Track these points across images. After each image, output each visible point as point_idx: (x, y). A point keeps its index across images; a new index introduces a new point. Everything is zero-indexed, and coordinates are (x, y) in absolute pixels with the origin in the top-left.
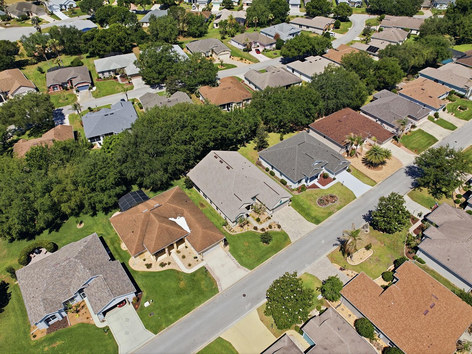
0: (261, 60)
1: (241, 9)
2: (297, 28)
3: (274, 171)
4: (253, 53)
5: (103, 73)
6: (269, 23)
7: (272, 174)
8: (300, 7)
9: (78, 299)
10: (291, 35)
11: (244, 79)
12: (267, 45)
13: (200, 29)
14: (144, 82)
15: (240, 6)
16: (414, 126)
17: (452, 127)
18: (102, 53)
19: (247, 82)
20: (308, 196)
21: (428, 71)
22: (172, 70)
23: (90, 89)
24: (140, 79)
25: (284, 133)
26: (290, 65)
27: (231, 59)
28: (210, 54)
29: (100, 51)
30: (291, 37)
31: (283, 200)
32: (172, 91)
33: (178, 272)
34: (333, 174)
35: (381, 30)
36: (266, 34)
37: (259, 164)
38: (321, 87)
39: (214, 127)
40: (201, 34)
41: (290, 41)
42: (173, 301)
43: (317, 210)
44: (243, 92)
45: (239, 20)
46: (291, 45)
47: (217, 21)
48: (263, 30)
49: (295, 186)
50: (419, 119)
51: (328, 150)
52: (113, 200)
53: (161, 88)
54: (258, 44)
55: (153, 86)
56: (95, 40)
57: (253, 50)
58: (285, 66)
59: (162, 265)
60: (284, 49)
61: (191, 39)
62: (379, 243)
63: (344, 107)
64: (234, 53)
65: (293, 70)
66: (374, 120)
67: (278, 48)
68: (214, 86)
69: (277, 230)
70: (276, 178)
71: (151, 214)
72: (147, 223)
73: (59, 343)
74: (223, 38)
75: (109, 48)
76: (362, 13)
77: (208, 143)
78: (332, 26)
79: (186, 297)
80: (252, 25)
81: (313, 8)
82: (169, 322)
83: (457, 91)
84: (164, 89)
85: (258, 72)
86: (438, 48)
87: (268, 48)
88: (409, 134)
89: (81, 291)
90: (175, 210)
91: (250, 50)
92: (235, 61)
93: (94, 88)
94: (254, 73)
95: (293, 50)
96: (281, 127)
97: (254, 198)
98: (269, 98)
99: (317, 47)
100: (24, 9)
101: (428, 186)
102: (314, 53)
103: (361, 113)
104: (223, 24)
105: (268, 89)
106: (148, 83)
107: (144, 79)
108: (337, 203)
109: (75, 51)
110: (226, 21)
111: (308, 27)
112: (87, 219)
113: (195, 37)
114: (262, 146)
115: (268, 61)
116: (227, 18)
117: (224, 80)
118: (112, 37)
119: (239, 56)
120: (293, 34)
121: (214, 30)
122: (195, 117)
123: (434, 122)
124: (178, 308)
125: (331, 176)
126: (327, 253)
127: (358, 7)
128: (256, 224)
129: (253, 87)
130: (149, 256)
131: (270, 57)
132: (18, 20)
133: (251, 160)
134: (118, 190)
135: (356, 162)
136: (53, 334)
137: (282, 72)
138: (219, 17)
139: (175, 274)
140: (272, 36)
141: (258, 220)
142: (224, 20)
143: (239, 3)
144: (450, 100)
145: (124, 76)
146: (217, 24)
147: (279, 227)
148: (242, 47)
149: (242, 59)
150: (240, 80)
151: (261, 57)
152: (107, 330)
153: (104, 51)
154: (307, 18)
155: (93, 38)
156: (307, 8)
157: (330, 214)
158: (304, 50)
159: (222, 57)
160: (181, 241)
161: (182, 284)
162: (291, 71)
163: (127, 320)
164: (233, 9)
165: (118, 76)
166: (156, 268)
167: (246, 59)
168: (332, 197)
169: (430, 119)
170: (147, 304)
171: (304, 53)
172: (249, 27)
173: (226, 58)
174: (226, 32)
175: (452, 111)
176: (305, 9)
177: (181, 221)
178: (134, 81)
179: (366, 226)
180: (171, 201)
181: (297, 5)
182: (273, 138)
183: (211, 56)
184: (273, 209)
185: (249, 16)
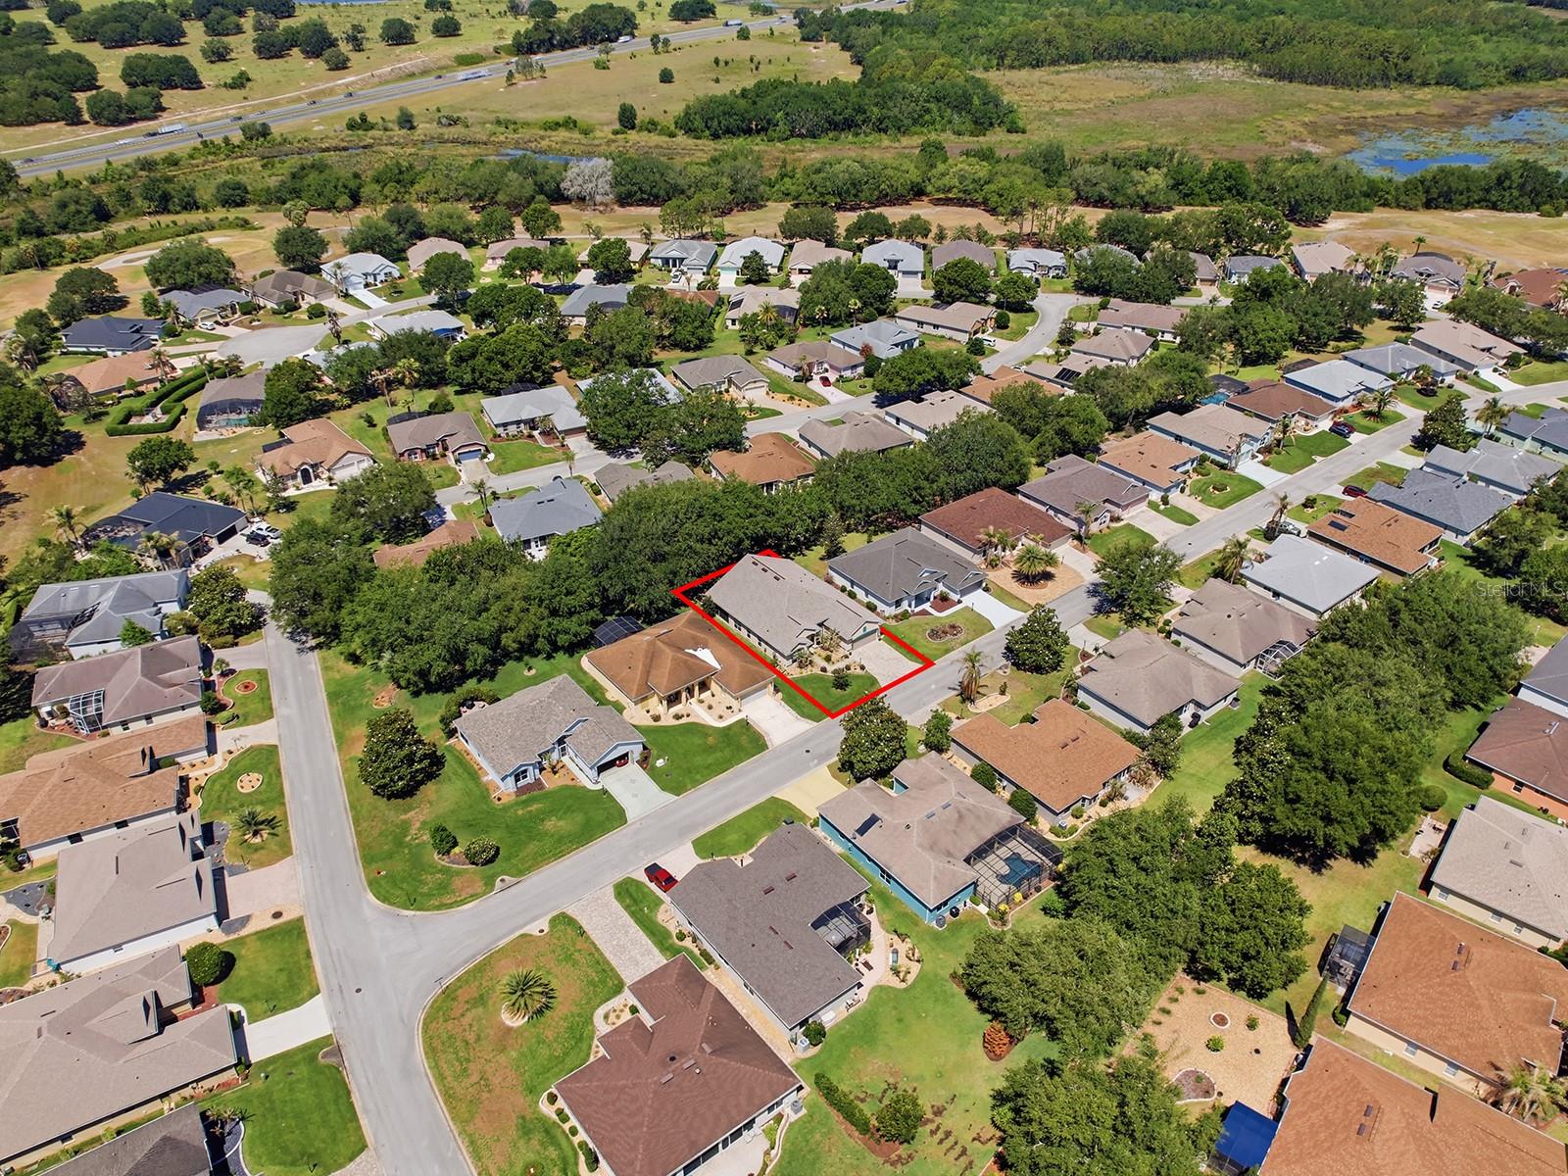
0: (832, 400)
1: (786, 284)
2: (911, 330)
3: (856, 590)
4: (815, 385)
5: (505, 425)
6: (850, 318)
7: (852, 595)
8: (923, 277)
9: (555, 756)
10: (896, 345)
11: (798, 439)
12: (845, 369)
13: (700, 332)
14: (592, 445)
15: (783, 274)
16: (1116, 519)
17: (1190, 520)
18: (494, 384)
19: (803, 444)
20: (911, 626)
21: (1166, 419)
22: (654, 420)
23: (484, 457)
24: (582, 438)
25: (876, 533)
26: (891, 409)
27: (769, 398)
28: (724, 387)
29: (489, 380)
30: (898, 351)
31: (870, 628)
32: (658, 462)
33: (703, 726)
34: (955, 592)
35: (1096, 333)
36: (844, 344)
37: (830, 581)
38: (943, 451)
39: (751, 516)
40: (702, 344)
41: (891, 361)
42: (699, 760)
43: (926, 646)
44: (797, 462)
45: (783, 310)
46: (895, 368)
47: (736, 314)
48: (836, 334)
49: (891, 611)
50: (1127, 506)
51: (948, 555)
52: (586, 629)
53: (630, 455)
54: (826, 366)
55: (612, 452)
56: (480, 360)
57: (816, 378)
58: (881, 412)
59: (678, 717)
60: (879, 377)
61: (678, 353)
62: (1023, 687)
63: (988, 486)
64: (776, 386)
65: (898, 420)
66: (1043, 509)
67: (869, 374)
68: (739, 451)
69: (859, 671)
70: (860, 602)
71: (658, 643)
72: (652, 657)
73: (534, 807)
74: (750, 353)
75: (510, 375)
76: (1065, 291)
77: (741, 541)
78: (991, 324)
79: (718, 754)
80: (811, 322)
81: (950, 284)
82: (696, 783)
83: (1213, 456)
84: (638, 458)
85: (826, 423)
86: (1185, 375)
87: (848, 374)
88: (1107, 531)
89: (561, 741)
90: (694, 638)
91: (809, 379)
92: (778, 402)
93: (491, 456)
94: (819, 425)
95: (898, 380)
96: (871, 524)
97: (821, 625)
98: (848, 470)
99: (947, 373)
100: (289, 288)
101: (1122, 611)
102: (941, 384)
103: (1020, 497)
104: (748, 322)
105: (844, 455)
106: (602, 445)
107: (591, 439)
108: (962, 637)
109: (432, 379)
110: (755, 315)
111: (936, 327)
112: (539, 664)
113: (687, 349)
114: (834, 552)
115: (846, 402)
116: (757, 310)
117: (758, 439)
118: (518, 352)
119: (785, 391)
120: (901, 344)
121: (727, 332)
122: (716, 500)
123: (1159, 511)
124: (708, 767)
125: (955, 597)
126: (941, 700)
127: (1057, 277)
128: (824, 664)
129: (818, 455)
130: (656, 706)
131: (852, 393)
132: (275, 312)
133: (817, 573)
134: (594, 614)
135: (1003, 577)
136: (524, 797)
137: (874, 424)
138: (738, 304)
139: (697, 729)
140: (857, 349)
141: (828, 659)
142: (750, 313)
143: (780, 269)
144: (1199, 473)
145: (549, 433)
146: (734, 322)
147: (863, 668)
148: (793, 374)
149: (792, 398)
150: (790, 439)
151: (833, 395)
152: (605, 792)
153: (500, 381)
154: (935, 306)
155: (473, 356)
156: (937, 283)
157: (947, 651)
158: (920, 379)
159: (750, 395)
160: (704, 686)
161: (711, 740)
162: (894, 422)
163: (633, 781)
164: (766, 281)
165: (536, 433)
166: (668, 720)
167: (802, 397)
168: (953, 627)
169: (1153, 506)
170: (660, 763)
171: (920, 385)
172: (805, 326)
173: (758, 395)
174: (756, 340)
175: (1199, 492)
176: (932, 284)
177: (705, 655)
178: (572, 442)
179: (1006, 667)
180: (684, 626)
181: (916, 273)
182: (853, 542)
183: (727, 391)
184: (853, 642)
185: (805, 303)
